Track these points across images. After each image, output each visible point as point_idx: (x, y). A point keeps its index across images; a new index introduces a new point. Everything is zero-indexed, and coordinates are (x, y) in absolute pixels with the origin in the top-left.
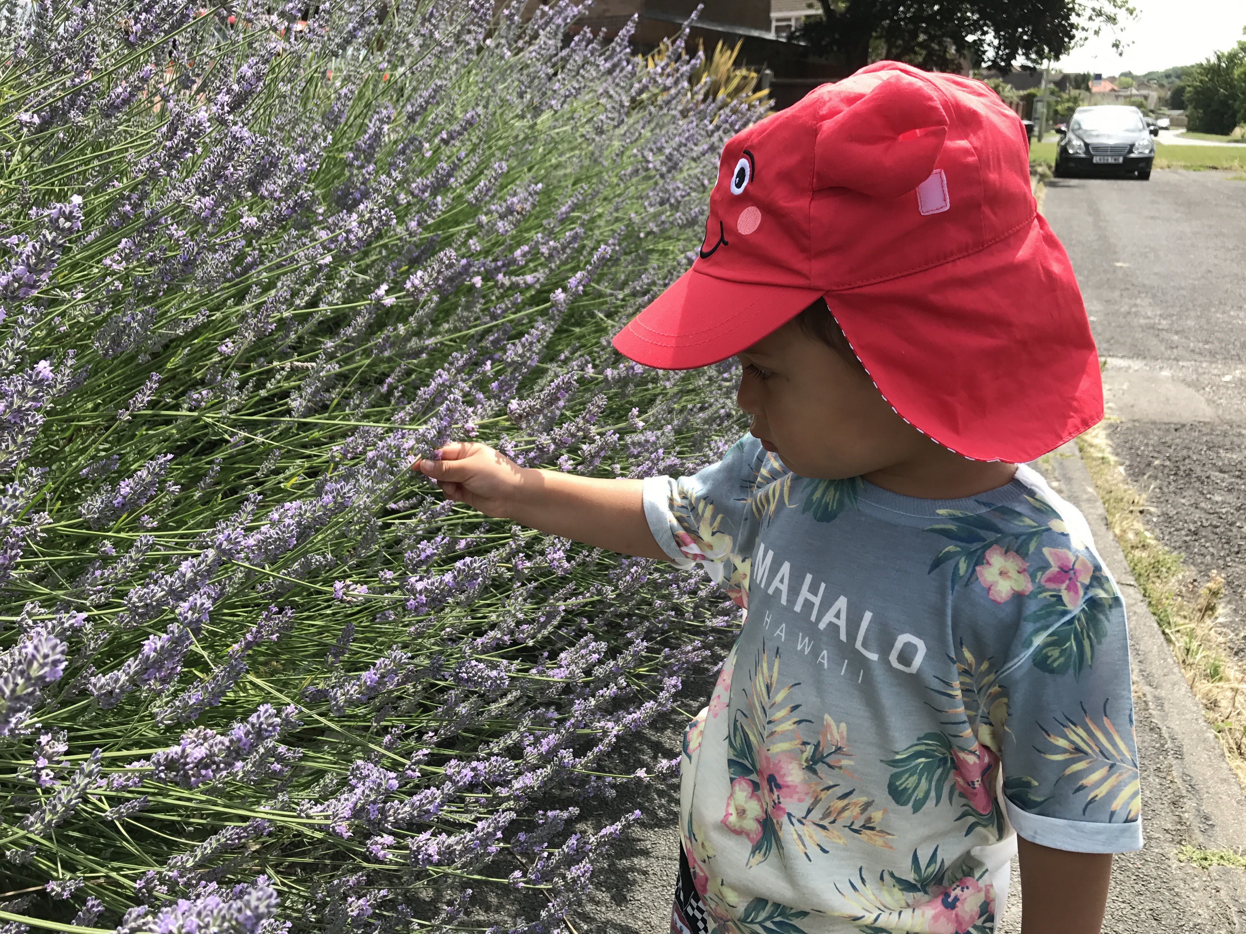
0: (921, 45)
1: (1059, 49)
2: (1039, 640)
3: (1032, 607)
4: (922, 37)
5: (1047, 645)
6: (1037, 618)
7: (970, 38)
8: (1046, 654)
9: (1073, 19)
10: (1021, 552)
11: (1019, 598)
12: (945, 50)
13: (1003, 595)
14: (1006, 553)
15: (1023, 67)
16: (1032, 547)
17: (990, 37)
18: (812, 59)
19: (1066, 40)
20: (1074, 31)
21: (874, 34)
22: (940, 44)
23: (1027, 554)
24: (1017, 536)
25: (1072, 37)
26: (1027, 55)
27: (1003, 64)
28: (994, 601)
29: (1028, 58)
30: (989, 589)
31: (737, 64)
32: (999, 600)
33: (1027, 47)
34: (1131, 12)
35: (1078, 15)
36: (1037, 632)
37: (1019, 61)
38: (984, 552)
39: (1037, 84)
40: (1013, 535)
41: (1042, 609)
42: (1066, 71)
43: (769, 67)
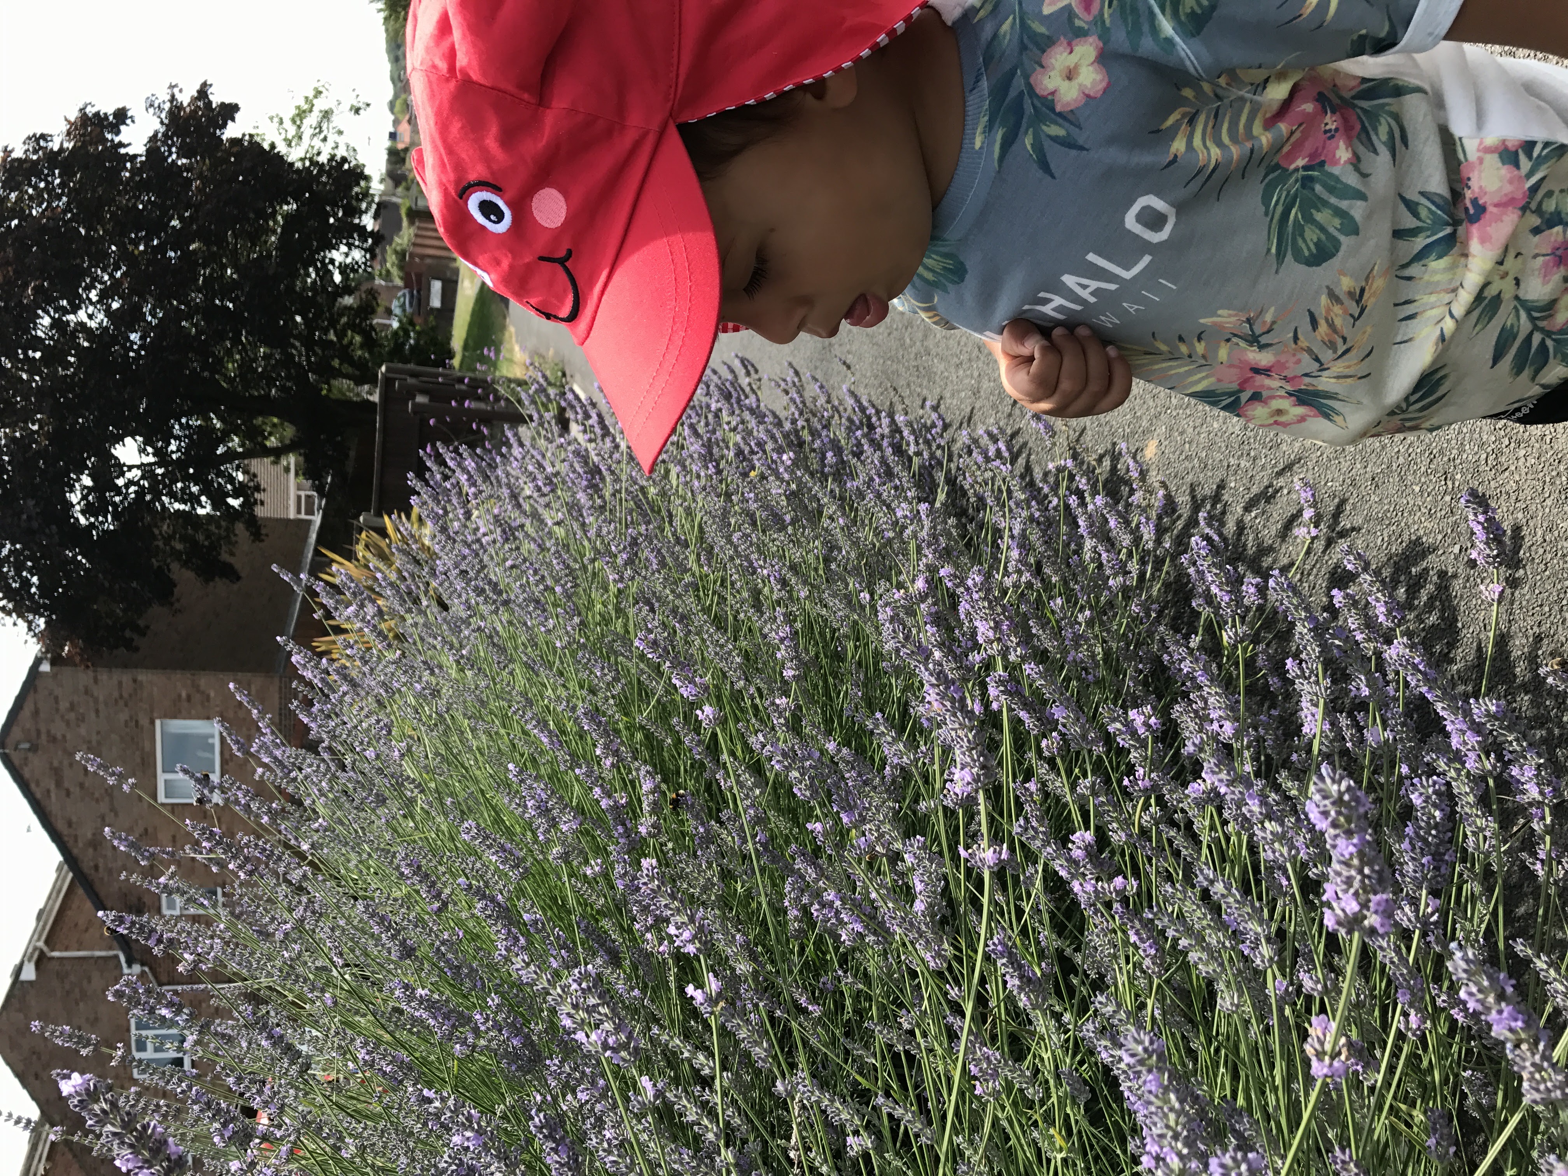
0: (341, 335)
1: (358, 175)
2: (1167, 27)
3: (1120, 38)
4: (332, 336)
5: (1175, 15)
6: (1135, 31)
7: (337, 278)
8: (1188, 15)
9: (323, 159)
10: (1045, 44)
11: (1104, 58)
12: (349, 308)
13: (1099, 77)
14: (1043, 67)
15: (376, 217)
16: (1041, 29)
17: (337, 256)
18: (350, 466)
19: (346, 166)
20: (338, 158)
21: (324, 392)
22: (341, 315)
23: (1048, 37)
24: (1023, 48)
25: (344, 160)
26: (361, 213)
27: (370, 241)
28: (1105, 91)
29: (366, 212)
30: (1088, 96)
31: (350, 556)
32: (1104, 84)
33: (354, 211)
34: (318, 93)
35: (319, 154)
36: (1155, 29)
37: (368, 222)
38: (1037, 96)
39: (396, 207)
40: (1021, 53)
41: (1125, 20)
42: (384, 170)
43: (357, 517)
